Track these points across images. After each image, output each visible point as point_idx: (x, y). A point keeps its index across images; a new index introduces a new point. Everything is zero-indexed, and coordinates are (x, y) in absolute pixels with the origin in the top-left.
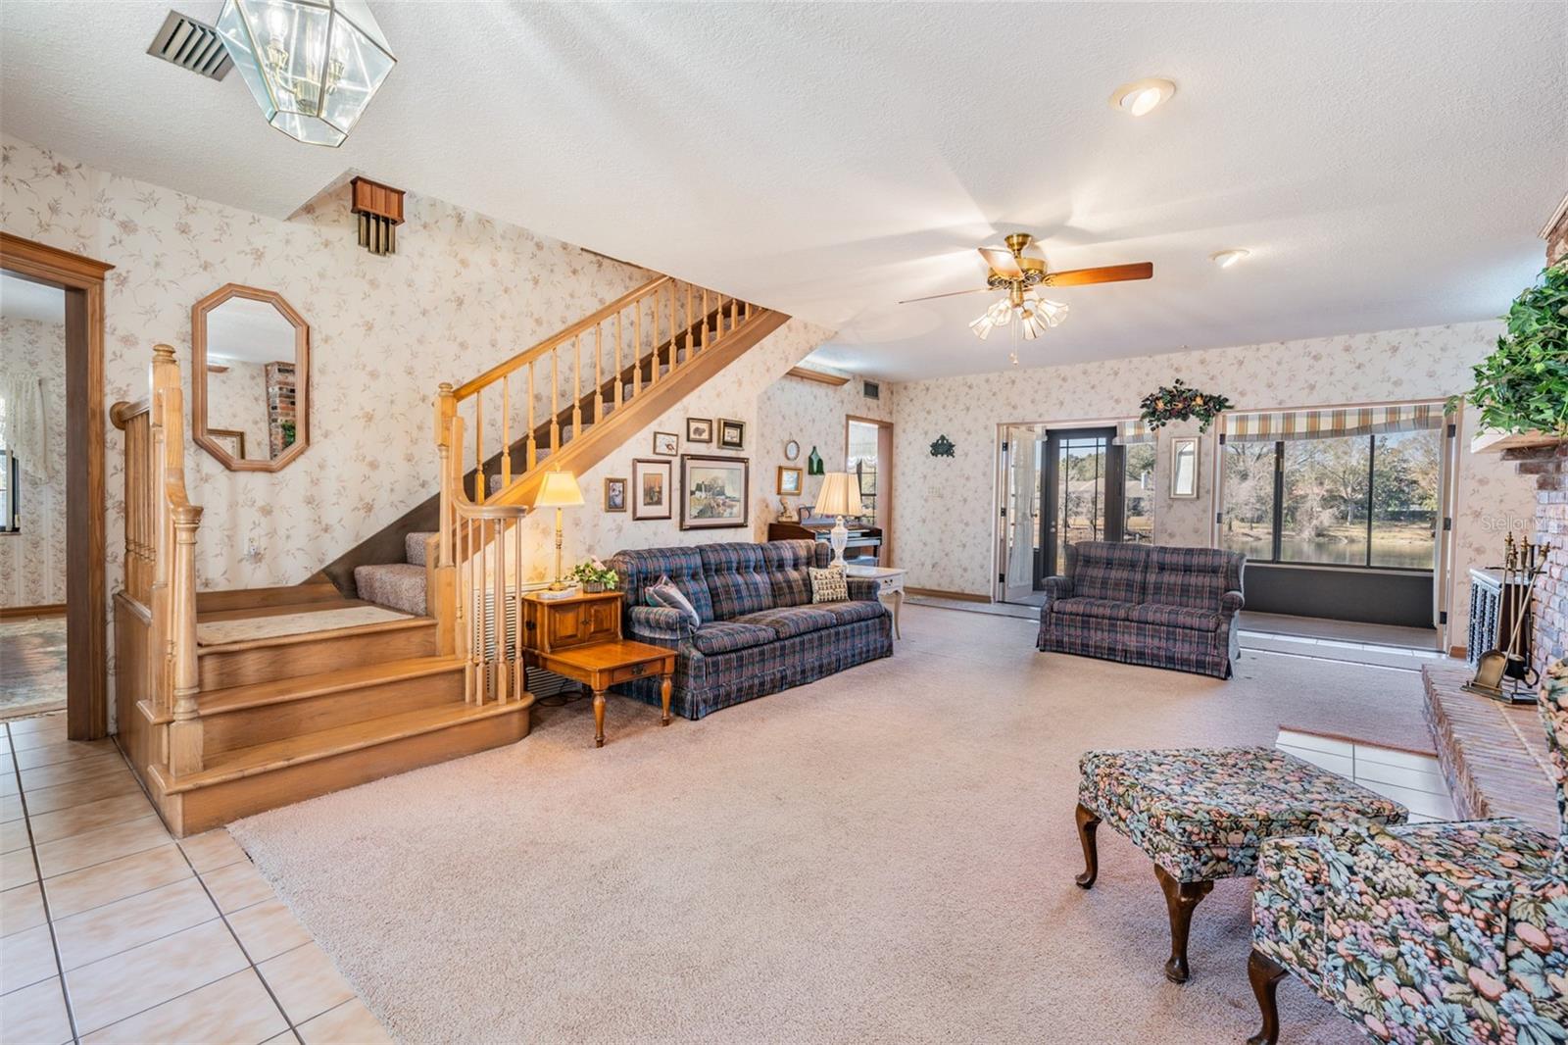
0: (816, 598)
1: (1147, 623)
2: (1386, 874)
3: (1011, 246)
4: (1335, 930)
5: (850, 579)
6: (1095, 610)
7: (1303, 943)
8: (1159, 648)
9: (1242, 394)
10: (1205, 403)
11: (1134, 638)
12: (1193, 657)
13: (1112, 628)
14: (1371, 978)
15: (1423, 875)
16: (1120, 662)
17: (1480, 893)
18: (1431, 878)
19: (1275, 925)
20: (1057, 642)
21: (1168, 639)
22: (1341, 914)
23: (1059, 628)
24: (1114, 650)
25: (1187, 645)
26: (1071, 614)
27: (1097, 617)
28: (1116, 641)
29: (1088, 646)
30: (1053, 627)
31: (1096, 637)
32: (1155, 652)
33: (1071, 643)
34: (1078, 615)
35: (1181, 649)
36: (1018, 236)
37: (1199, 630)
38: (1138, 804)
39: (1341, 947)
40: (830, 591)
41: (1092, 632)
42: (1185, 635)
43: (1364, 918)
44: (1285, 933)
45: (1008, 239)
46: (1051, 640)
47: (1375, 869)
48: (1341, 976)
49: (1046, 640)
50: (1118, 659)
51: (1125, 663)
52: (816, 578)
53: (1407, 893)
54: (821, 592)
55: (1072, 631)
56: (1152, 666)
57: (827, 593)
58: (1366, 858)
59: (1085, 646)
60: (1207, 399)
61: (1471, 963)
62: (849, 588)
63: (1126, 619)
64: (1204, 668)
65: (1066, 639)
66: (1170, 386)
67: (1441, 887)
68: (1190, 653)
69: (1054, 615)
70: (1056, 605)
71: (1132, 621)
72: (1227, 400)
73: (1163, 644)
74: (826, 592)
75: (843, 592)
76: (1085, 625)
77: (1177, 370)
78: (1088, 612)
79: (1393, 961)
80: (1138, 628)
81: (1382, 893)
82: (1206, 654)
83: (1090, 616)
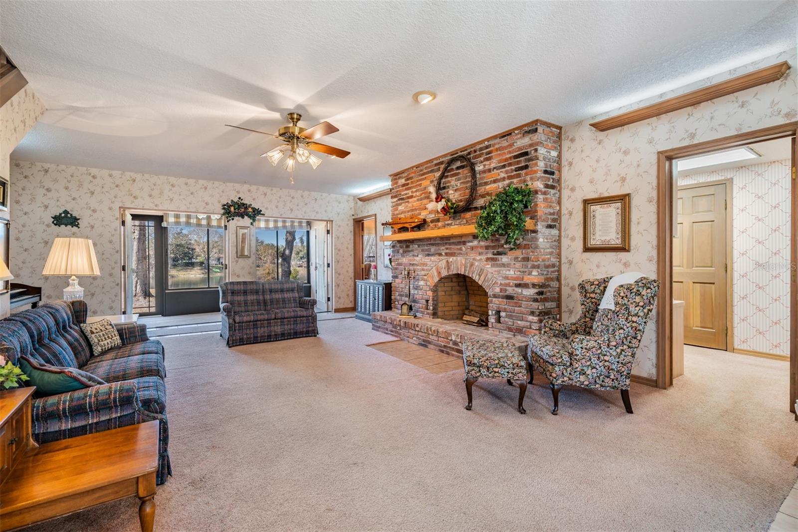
0: (97, 350)
1: (285, 318)
2: (590, 345)
3: (292, 118)
4: (577, 366)
5: (119, 327)
6: (260, 317)
7: (570, 374)
8: (290, 329)
9: (267, 209)
10: (254, 212)
11: (279, 327)
12: (305, 330)
13: (269, 325)
14: (585, 372)
15: (596, 341)
16: (274, 341)
17: (605, 340)
18: (597, 341)
19: (563, 373)
20: (240, 339)
21: (294, 324)
22: (578, 361)
23: (241, 331)
24: (271, 335)
25: (301, 325)
26: (247, 322)
27: (260, 321)
28: (271, 331)
29: (257, 337)
30: (237, 331)
31: (261, 331)
32: (289, 331)
33: (248, 338)
34: (250, 322)
35: (300, 327)
36: (297, 114)
37: (307, 317)
38: (506, 363)
39: (578, 369)
40: (109, 341)
41: (259, 329)
42: (301, 320)
43: (584, 358)
44: (565, 374)
45: (291, 114)
46: (236, 340)
47: (587, 345)
48: (578, 376)
49: (233, 340)
50: (272, 340)
51: (276, 341)
52: (92, 332)
53: (594, 347)
54: (102, 343)
55: (248, 332)
56: (287, 339)
57: (107, 343)
58: (585, 343)
59: (256, 337)
60: (254, 209)
61: (605, 355)
62: (121, 335)
63: (275, 319)
64: (309, 334)
65: (245, 337)
66: (236, 200)
67: (600, 342)
68: (303, 328)
69: (237, 325)
70: (237, 319)
71: (278, 319)
72: (261, 211)
73: (292, 327)
74: (105, 342)
75: (117, 340)
76: (255, 327)
77: (238, 192)
78: (256, 319)
79: (590, 365)
80: (281, 322)
81: (588, 350)
82: (309, 327)
83: (257, 321)
